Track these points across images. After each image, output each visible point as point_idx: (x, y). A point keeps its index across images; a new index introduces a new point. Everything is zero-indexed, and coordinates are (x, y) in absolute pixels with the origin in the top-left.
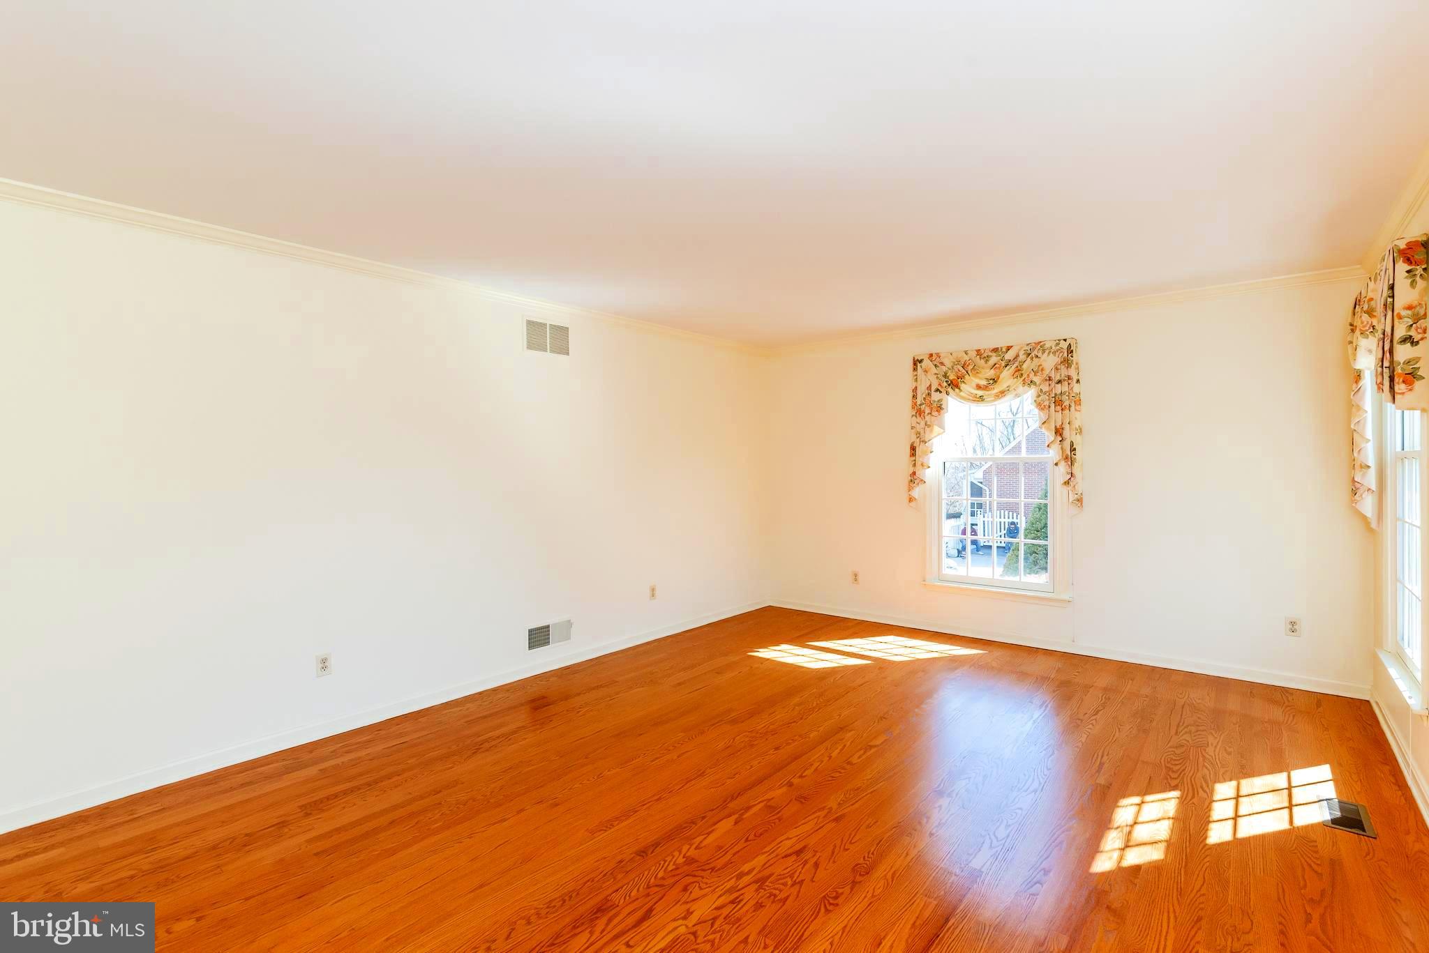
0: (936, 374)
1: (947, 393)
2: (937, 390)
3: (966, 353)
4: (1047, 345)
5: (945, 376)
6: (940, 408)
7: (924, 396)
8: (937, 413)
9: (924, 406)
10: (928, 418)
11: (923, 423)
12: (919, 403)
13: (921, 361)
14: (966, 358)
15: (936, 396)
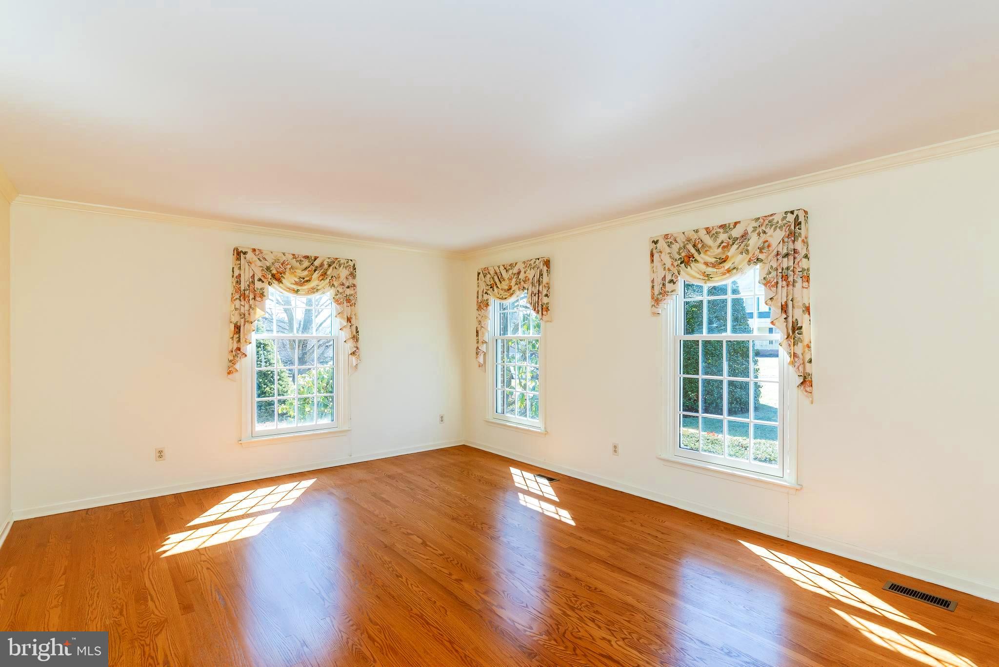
0: (261, 267)
1: (270, 284)
2: (260, 280)
3: (284, 254)
4: (342, 262)
5: (268, 269)
6: (262, 295)
7: (248, 283)
8: (260, 298)
9: (248, 292)
10: (252, 302)
11: (247, 307)
12: (242, 288)
13: (245, 253)
14: (284, 258)
15: (258, 285)
